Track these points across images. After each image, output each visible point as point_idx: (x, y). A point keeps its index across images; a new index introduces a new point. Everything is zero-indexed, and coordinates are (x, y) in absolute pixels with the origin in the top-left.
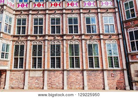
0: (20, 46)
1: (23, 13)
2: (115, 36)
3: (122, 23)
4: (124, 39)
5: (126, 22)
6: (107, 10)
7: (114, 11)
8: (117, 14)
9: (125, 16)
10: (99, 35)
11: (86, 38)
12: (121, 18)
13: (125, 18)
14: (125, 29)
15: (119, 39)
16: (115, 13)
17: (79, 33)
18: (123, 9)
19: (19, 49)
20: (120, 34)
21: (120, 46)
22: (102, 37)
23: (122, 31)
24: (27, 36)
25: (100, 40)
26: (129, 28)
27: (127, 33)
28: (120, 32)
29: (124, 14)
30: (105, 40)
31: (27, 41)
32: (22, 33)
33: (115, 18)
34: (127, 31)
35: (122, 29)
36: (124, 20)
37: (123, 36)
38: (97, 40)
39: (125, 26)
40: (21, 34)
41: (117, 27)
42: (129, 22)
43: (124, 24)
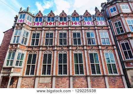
0: (33, 55)
1: (38, 29)
2: (110, 47)
3: (115, 37)
4: (118, 49)
5: (118, 36)
6: (102, 28)
7: (107, 28)
8: (110, 30)
9: (116, 32)
10: (98, 46)
12: (114, 33)
13: (116, 33)
14: (118, 42)
15: (114, 49)
16: (108, 29)
17: (82, 45)
18: (114, 27)
19: (32, 57)
20: (115, 45)
21: (116, 55)
22: (100, 47)
23: (115, 43)
24: (39, 47)
25: (99, 50)
26: (121, 40)
27: (120, 44)
28: (114, 44)
29: (115, 30)
30: (103, 50)
31: (39, 51)
32: (36, 45)
33: (109, 33)
34: (119, 43)
35: (115, 41)
36: (116, 35)
37: (116, 46)
38: (96, 50)
39: (117, 39)
40: (34, 45)
41: (111, 40)
42: (119, 36)
43: (116, 37)
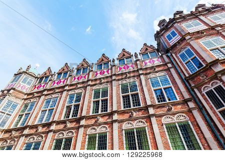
2: (179, 106)
3: (186, 81)
4: (201, 109)
6: (155, 69)
7: (166, 68)
8: (173, 70)
9: (186, 70)
10: (146, 108)
11: (121, 117)
12: (181, 74)
13: (188, 72)
14: (196, 90)
15: (190, 111)
16: (168, 70)
17: (109, 111)
18: (181, 62)
20: (189, 100)
21: (198, 125)
22: (151, 111)
23: (190, 94)
25: (149, 118)
26: (202, 85)
27: (203, 95)
28: (187, 96)
29: (184, 67)
30: (161, 116)
32: (21, 125)
33: (171, 76)
34: (201, 92)
35: (190, 90)
37: (195, 102)
38: (143, 118)
39: (193, 85)
41: (178, 89)
43: (190, 81)
